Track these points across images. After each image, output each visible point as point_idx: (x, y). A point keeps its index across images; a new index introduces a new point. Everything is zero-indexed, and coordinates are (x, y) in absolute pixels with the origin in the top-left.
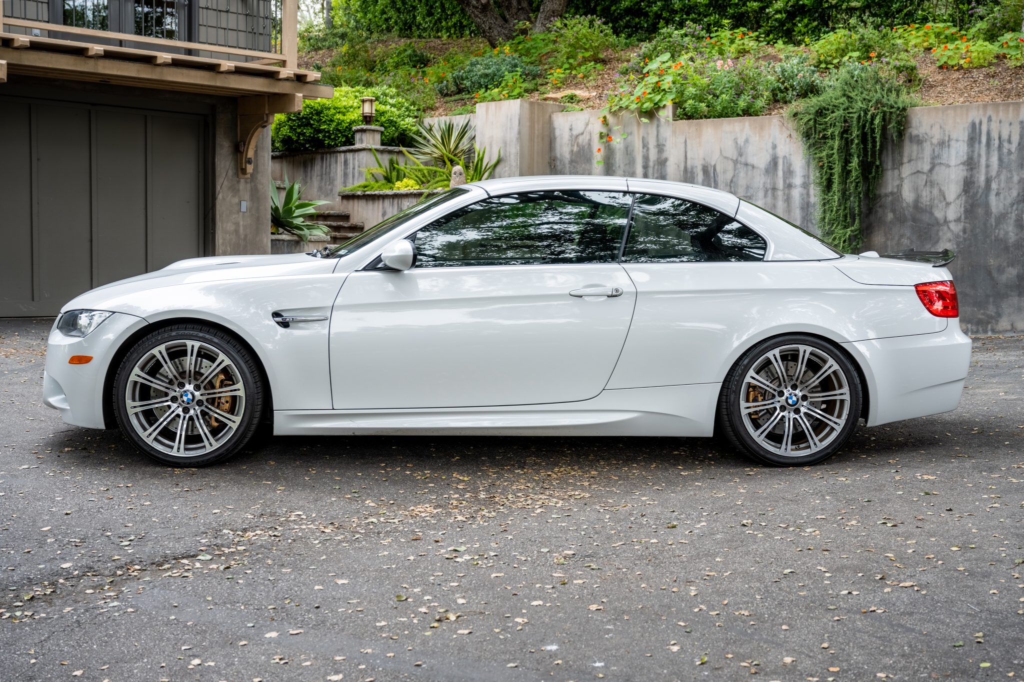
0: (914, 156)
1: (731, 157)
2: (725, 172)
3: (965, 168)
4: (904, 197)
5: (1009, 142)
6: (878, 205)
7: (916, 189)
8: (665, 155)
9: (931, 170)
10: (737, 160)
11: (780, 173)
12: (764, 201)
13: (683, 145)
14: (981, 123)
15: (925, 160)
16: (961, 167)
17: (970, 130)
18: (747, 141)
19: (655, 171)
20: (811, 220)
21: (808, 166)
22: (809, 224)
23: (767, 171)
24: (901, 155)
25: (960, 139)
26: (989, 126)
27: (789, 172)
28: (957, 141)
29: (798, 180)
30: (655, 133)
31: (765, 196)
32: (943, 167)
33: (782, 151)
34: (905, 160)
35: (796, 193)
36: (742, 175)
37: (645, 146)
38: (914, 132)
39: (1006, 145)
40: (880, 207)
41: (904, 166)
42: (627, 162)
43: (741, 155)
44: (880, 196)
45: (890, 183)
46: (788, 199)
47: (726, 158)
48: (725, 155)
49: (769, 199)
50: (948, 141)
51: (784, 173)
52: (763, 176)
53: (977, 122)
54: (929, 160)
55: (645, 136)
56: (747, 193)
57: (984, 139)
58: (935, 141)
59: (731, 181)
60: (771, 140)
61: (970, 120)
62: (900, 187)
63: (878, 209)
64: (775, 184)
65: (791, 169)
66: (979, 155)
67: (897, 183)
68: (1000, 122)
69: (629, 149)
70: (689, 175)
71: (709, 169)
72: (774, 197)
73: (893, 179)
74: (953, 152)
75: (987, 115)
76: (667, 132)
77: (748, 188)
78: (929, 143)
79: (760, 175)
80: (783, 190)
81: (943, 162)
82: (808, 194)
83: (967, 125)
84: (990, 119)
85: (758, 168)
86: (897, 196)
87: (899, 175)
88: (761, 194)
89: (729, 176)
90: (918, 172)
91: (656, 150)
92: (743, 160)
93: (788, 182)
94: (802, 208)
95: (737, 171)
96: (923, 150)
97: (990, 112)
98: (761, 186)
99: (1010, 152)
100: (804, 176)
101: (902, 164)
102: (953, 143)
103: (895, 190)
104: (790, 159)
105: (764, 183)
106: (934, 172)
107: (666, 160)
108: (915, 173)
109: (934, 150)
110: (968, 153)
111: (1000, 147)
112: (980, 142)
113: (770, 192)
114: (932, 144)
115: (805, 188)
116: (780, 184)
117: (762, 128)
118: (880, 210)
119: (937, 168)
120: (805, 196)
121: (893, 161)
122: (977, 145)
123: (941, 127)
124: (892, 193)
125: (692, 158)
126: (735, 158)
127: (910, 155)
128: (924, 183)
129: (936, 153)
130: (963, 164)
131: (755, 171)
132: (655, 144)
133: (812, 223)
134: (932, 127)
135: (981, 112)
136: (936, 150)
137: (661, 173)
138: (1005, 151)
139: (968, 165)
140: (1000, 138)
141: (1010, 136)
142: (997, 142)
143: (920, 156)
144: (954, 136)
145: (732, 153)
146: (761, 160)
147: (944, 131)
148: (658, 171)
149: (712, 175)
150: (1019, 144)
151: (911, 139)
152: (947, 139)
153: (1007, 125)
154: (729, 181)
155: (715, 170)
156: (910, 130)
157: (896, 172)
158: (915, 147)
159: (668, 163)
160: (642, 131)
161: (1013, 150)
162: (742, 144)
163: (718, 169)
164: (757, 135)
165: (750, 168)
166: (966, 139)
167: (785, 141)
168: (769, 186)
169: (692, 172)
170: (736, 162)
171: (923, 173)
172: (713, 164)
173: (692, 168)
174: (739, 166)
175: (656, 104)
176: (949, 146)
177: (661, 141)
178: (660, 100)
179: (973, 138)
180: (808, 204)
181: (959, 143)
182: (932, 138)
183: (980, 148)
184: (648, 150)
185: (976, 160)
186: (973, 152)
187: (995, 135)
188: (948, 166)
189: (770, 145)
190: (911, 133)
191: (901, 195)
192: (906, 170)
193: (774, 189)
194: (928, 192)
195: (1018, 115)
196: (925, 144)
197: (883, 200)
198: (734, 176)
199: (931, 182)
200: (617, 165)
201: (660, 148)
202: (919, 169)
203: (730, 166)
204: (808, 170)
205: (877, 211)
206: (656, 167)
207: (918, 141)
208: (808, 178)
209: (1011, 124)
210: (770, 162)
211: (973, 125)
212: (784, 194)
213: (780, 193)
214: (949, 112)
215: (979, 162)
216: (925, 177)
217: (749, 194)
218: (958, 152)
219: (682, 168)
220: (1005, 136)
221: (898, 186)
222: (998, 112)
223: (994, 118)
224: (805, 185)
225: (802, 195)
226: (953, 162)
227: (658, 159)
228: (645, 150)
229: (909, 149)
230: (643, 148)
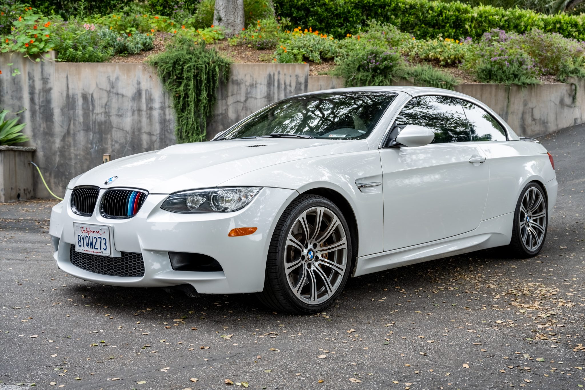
0: (235, 92)
1: (105, 89)
2: (100, 98)
3: (266, 100)
4: (229, 116)
5: (290, 86)
6: (213, 121)
7: (237, 112)
8: (49, 86)
9: (246, 101)
10: (110, 91)
11: (144, 100)
12: (132, 118)
13: (65, 80)
14: (274, 75)
15: (242, 95)
16: (264, 99)
17: (268, 78)
18: (117, 79)
19: (41, 96)
20: (167, 130)
21: (164, 96)
22: (166, 133)
23: (133, 99)
24: (227, 91)
25: (263, 83)
26: (279, 76)
27: (150, 100)
28: (261, 84)
29: (157, 105)
30: (40, 70)
31: (133, 114)
32: (253, 99)
33: (144, 85)
34: (230, 94)
35: (156, 114)
36: (114, 100)
37: (31, 78)
38: (235, 78)
39: (288, 87)
40: (214, 122)
41: (229, 98)
42: (15, 89)
43: (113, 87)
44: (214, 115)
45: (220, 108)
46: (150, 117)
47: (101, 89)
48: (100, 87)
49: (136, 117)
50: (256, 84)
51: (146, 100)
52: (130, 102)
53: (272, 74)
54: (244, 95)
55: (31, 71)
56: (118, 112)
57: (276, 84)
58: (248, 84)
59: (106, 105)
60: (136, 79)
61: (268, 73)
62: (226, 110)
63: (213, 123)
64: (140, 107)
65: (152, 98)
66: (274, 93)
67: (224, 108)
68: (285, 75)
69: (16, 80)
70: (71, 100)
71: (88, 96)
72: (140, 115)
73: (222, 105)
74: (258, 90)
75: (278, 70)
76: (50, 70)
77: (119, 109)
78: (244, 85)
79: (128, 101)
80: (146, 111)
81: (253, 96)
82: (165, 114)
83: (266, 76)
84: (279, 73)
85: (126, 96)
86: (225, 115)
87: (226, 103)
88: (129, 114)
89: (104, 101)
90: (238, 101)
91: (42, 82)
92: (115, 91)
93: (149, 106)
94: (161, 123)
95: (110, 98)
96: (240, 89)
97: (279, 69)
98: (129, 108)
99: (291, 92)
100: (161, 103)
101: (227, 96)
102: (258, 85)
103: (224, 112)
104: (151, 92)
105: (132, 107)
106: (248, 102)
107: (50, 89)
108: (236, 102)
109: (247, 89)
110: (267, 91)
111: (285, 89)
112: (274, 86)
113: (136, 113)
114: (246, 85)
115: (162, 110)
116: (144, 107)
117: (129, 71)
118: (214, 124)
119: (249, 100)
120: (163, 115)
121: (222, 95)
122: (272, 87)
123: (251, 76)
124: (222, 114)
125: (72, 89)
126: (108, 89)
127: (233, 92)
128: (241, 108)
129: (249, 91)
130: (265, 97)
131: (124, 98)
132: (40, 77)
133: (168, 132)
134: (245, 75)
135: (274, 68)
136: (249, 89)
137: (46, 98)
138: (288, 91)
139: (267, 98)
140: (285, 84)
141: (290, 83)
142: (283, 86)
143: (239, 92)
144: (259, 81)
145: (105, 85)
146: (129, 91)
147: (253, 78)
148: (43, 96)
149: (90, 100)
150: (296, 87)
151: (233, 82)
152: (255, 83)
153: (289, 77)
154: (104, 105)
155: (92, 97)
156: (232, 77)
157: (224, 101)
158: (235, 87)
159: (52, 91)
160: (28, 68)
161: (293, 91)
162: (114, 80)
163: (95, 96)
164: (126, 75)
165: (120, 96)
166: (266, 83)
167: (147, 80)
168: (135, 108)
169: (73, 98)
170: (109, 92)
171: (241, 102)
172: (91, 92)
173: (73, 95)
174: (111, 94)
175: (41, 50)
176: (256, 87)
177: (45, 76)
178: (44, 47)
179: (270, 83)
180: (165, 120)
181: (262, 86)
182: (246, 82)
183: (274, 89)
184: (34, 81)
185: (272, 95)
186: (270, 91)
187: (282, 82)
188: (256, 99)
189: (135, 82)
190: (233, 79)
191: (228, 115)
192: (230, 100)
193: (139, 110)
194: (244, 114)
195: (295, 71)
196: (242, 86)
197: (216, 118)
198: (108, 101)
199: (246, 107)
200: (5, 92)
201: (45, 80)
202: (239, 100)
203: (105, 95)
204: (164, 99)
205: (212, 125)
206: (42, 94)
207: (238, 83)
208: (164, 103)
209: (291, 76)
210: (136, 93)
211: (270, 76)
212: (147, 113)
213: (144, 113)
214: (256, 67)
215: (274, 97)
216: (242, 105)
217: (120, 113)
218: (261, 91)
219: (65, 94)
220: (288, 83)
221: (225, 110)
222: (283, 69)
223: (281, 72)
224: (163, 108)
225: (160, 114)
226: (259, 97)
227: (43, 89)
228: (31, 82)
229: (231, 88)
230: (29, 80)
